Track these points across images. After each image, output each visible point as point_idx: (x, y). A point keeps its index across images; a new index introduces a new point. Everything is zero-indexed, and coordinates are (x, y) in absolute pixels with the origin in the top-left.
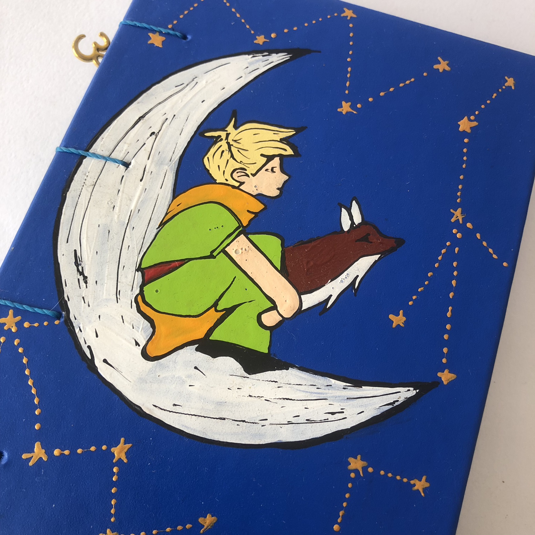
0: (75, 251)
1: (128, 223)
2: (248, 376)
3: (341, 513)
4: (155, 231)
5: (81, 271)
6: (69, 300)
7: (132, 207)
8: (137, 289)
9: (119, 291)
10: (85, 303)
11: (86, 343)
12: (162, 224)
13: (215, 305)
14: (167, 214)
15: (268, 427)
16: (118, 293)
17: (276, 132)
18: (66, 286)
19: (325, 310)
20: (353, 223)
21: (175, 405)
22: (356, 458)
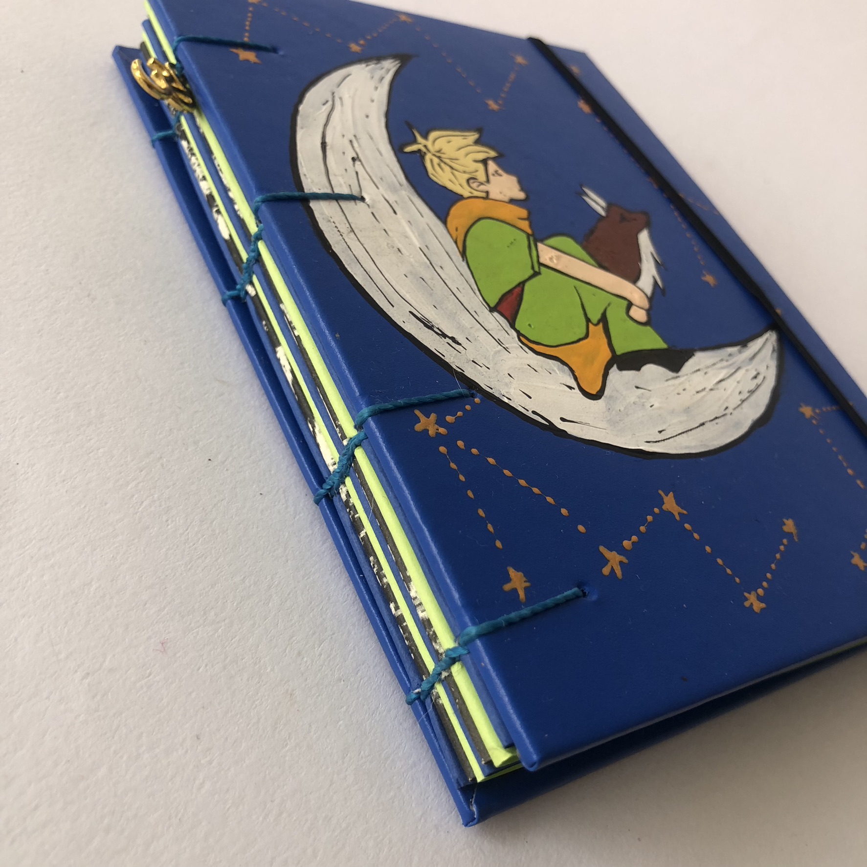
0: (410, 312)
1: (431, 263)
2: (677, 375)
3: (840, 457)
4: (464, 264)
5: (441, 333)
6: (464, 371)
7: (418, 245)
8: (511, 331)
9: (499, 339)
10: (481, 367)
11: (528, 411)
12: (463, 254)
13: (588, 320)
14: (456, 242)
15: (735, 412)
16: (499, 342)
17: (465, 137)
18: (444, 356)
19: (663, 292)
20: (602, 207)
21: (660, 432)
22: (801, 406)
